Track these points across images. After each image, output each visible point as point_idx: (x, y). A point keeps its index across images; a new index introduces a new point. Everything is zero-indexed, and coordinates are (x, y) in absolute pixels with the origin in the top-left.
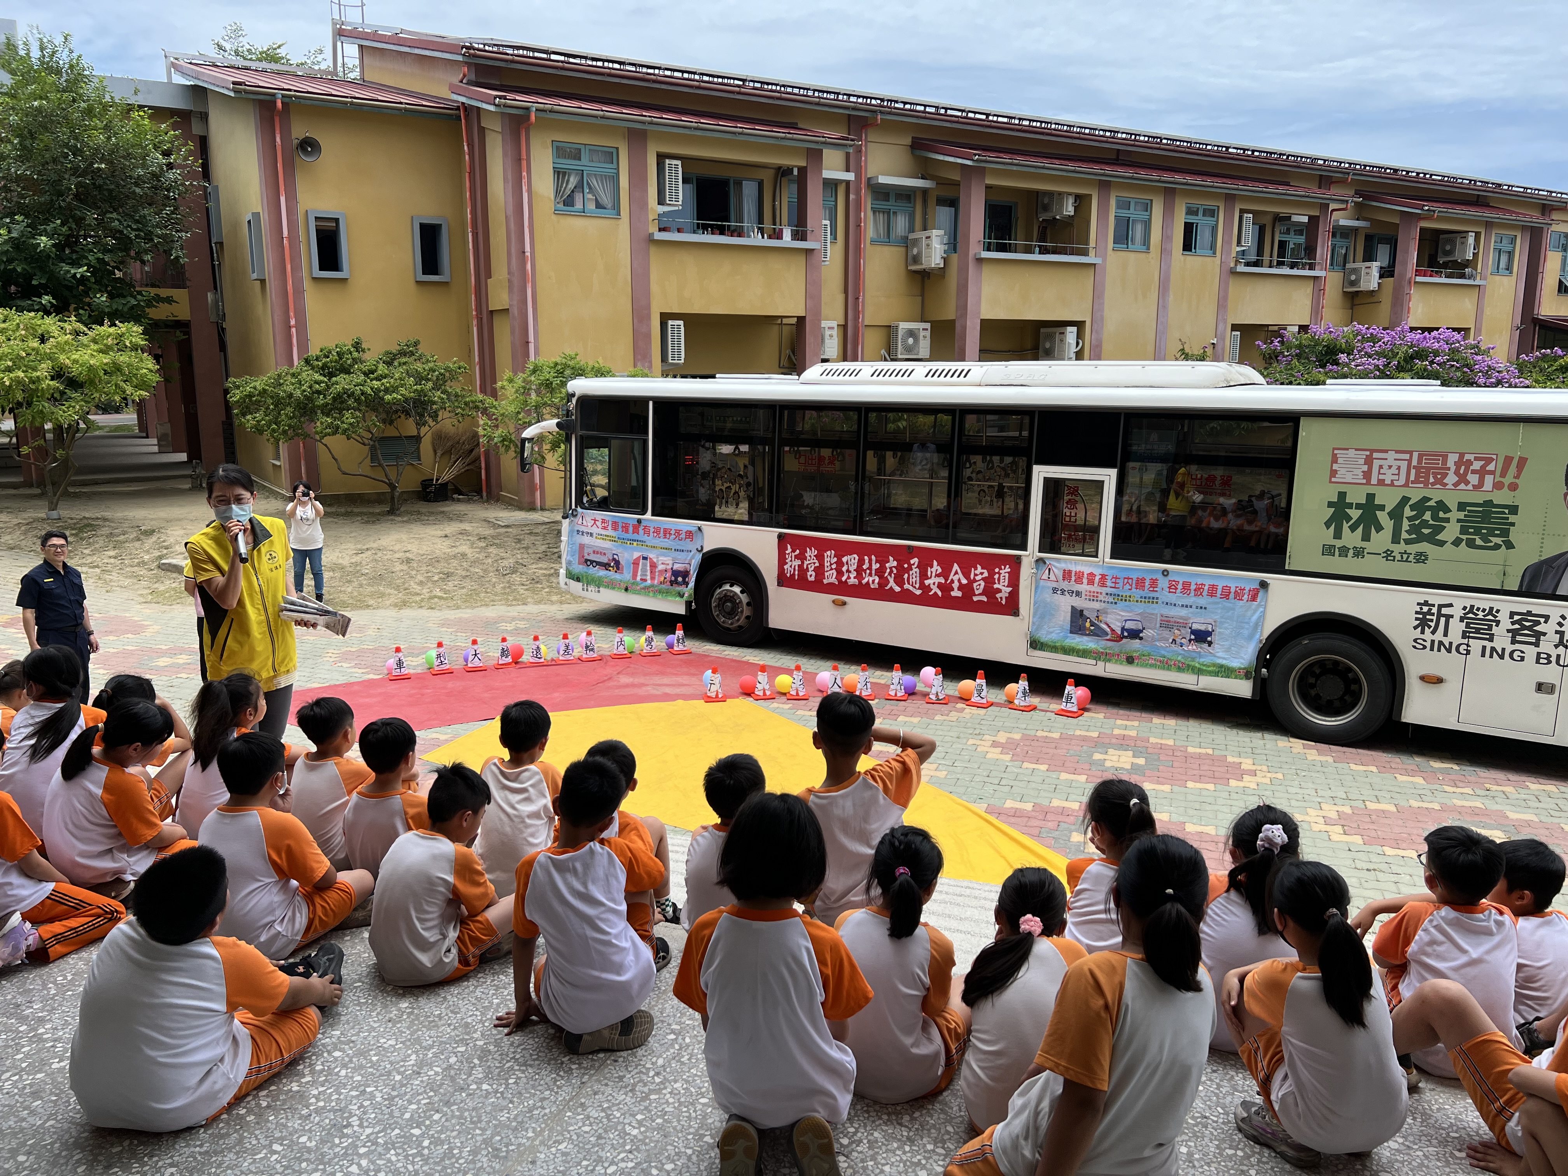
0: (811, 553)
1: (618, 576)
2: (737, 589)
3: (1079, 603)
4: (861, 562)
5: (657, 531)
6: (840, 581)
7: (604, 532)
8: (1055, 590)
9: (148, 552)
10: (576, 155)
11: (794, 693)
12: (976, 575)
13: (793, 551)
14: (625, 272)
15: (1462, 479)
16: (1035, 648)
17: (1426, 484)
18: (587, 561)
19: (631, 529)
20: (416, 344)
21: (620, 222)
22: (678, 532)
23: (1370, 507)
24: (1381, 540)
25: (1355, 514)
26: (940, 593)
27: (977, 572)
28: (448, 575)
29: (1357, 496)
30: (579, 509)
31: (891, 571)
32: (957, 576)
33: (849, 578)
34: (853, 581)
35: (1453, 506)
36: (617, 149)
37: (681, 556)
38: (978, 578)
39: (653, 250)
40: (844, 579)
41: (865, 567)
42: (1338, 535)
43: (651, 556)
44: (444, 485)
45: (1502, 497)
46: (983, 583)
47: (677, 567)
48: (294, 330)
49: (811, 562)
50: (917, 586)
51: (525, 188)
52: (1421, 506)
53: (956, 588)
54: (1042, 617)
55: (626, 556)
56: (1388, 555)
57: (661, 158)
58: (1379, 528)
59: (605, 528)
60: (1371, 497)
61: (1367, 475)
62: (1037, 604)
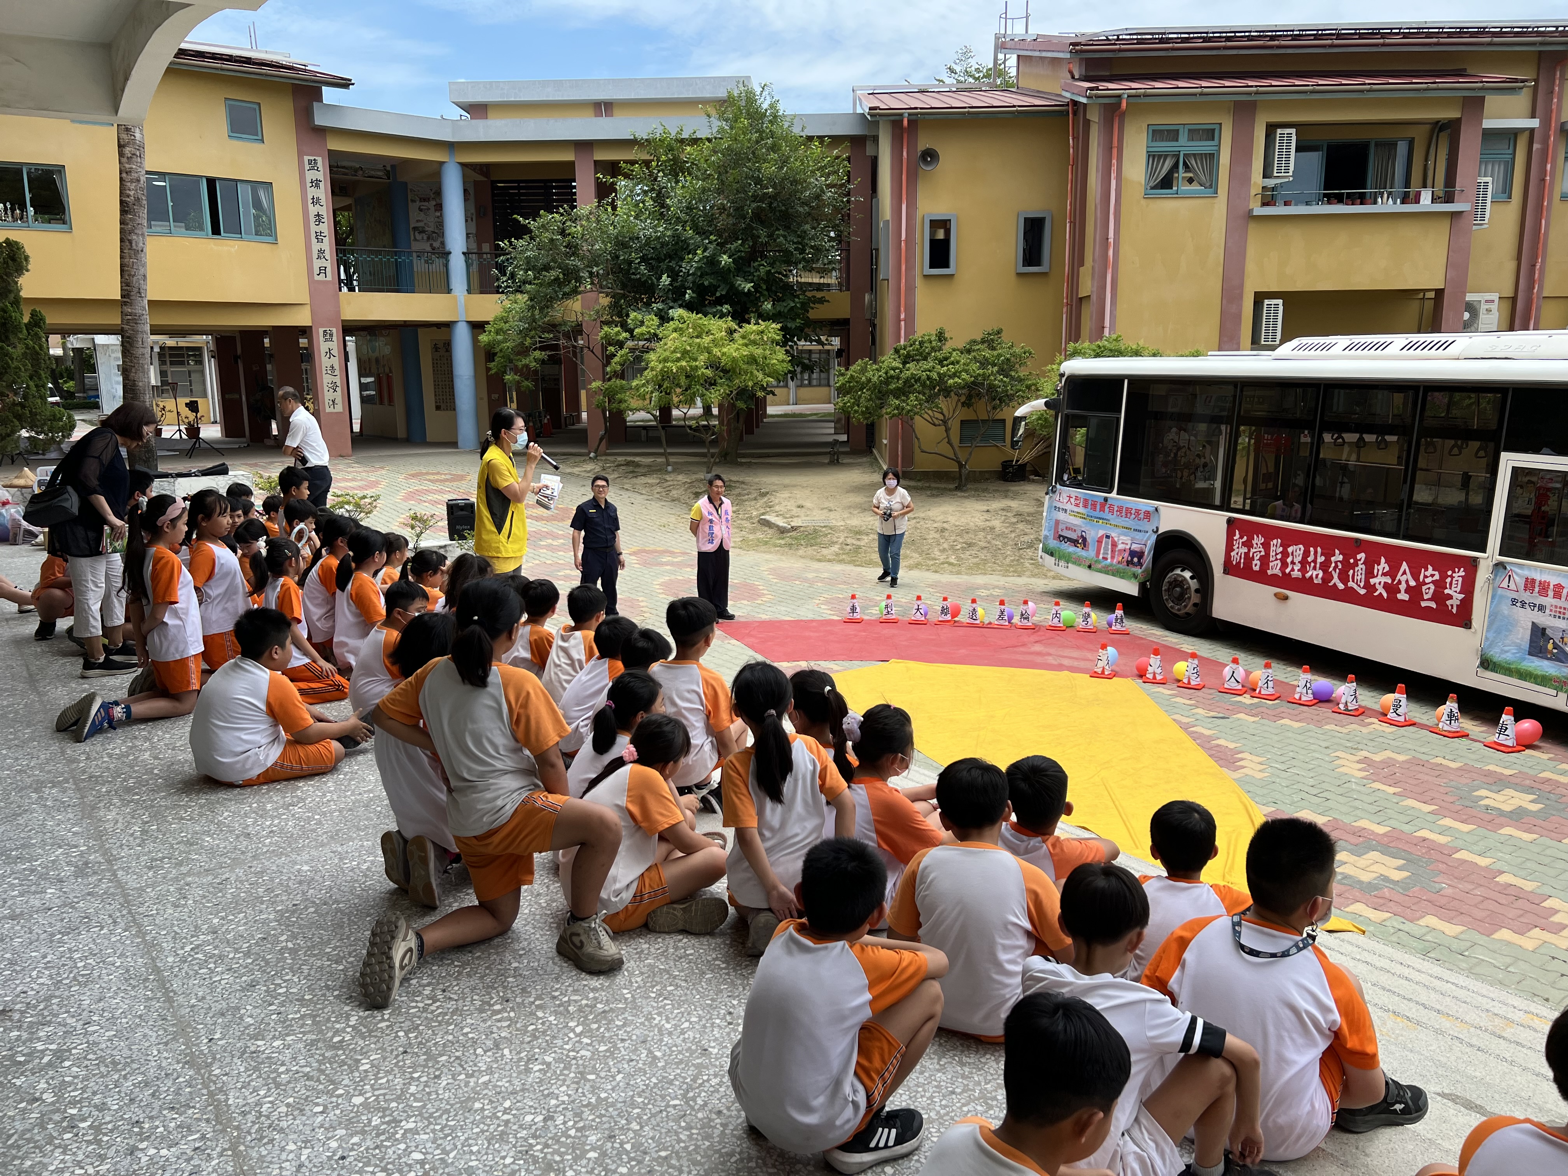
0: (1258, 540)
1: (1083, 553)
2: (1187, 574)
3: (1544, 620)
4: (1306, 554)
5: (1120, 509)
6: (1284, 573)
7: (1076, 509)
8: (1514, 602)
9: (757, 509)
10: (1172, 134)
11: (1186, 681)
12: (1426, 577)
13: (1241, 537)
14: (1217, 253)
16: (1486, 668)
18: (1060, 536)
19: (1098, 507)
20: (999, 332)
21: (1216, 200)
22: (1138, 512)
26: (1385, 595)
27: (1427, 573)
28: (970, 545)
30: (1058, 486)
31: (1336, 567)
32: (1405, 577)
33: (1293, 570)
34: (1296, 574)
36: (1220, 124)
37: (1139, 536)
38: (1428, 580)
39: (1252, 227)
40: (1287, 571)
41: (1310, 559)
43: (1113, 535)
44: (1023, 466)
46: (1432, 587)
47: (1135, 547)
48: (903, 323)
49: (1257, 551)
50: (1362, 584)
51: (1113, 175)
53: (1403, 591)
54: (1498, 632)
55: (1092, 534)
57: (1271, 129)
59: (1077, 505)
62: (1493, 617)
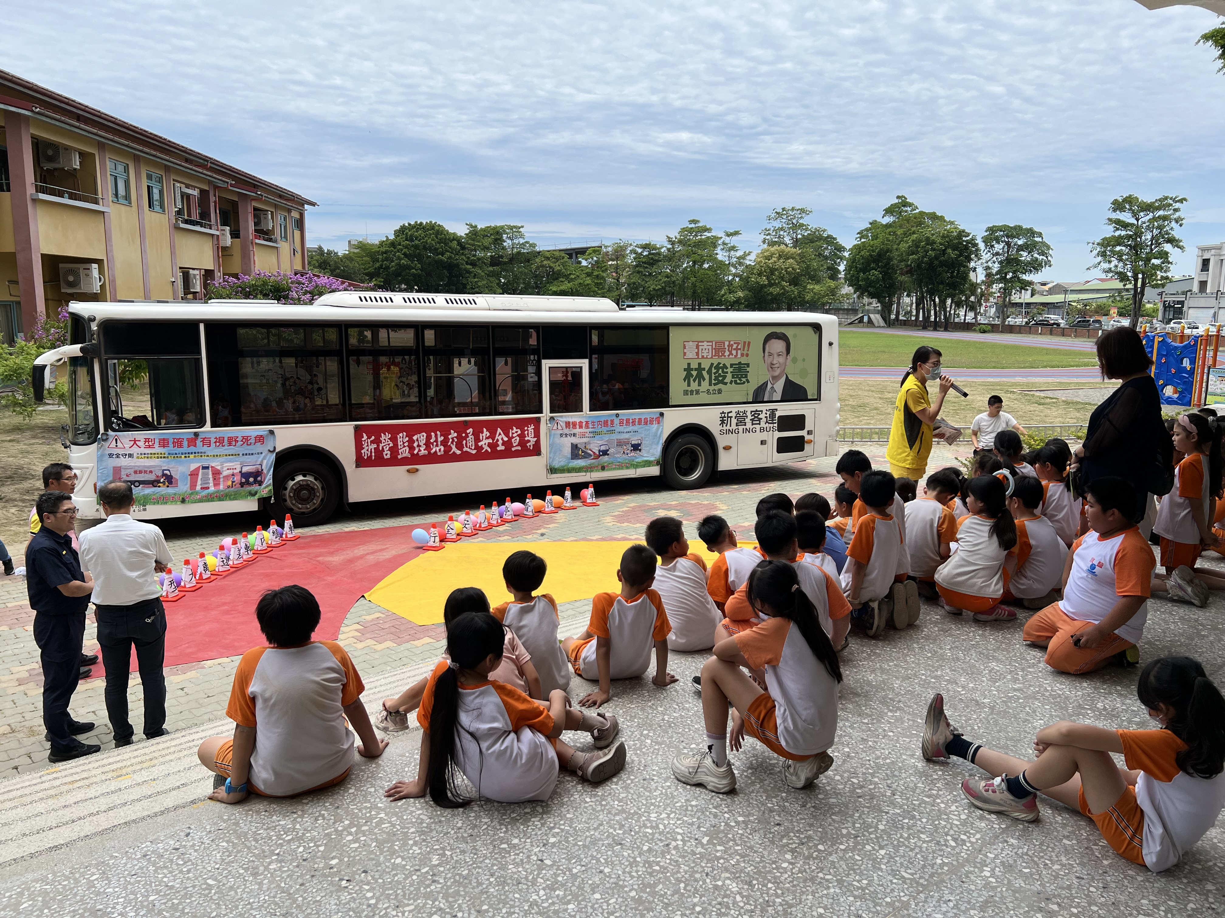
1: (171, 490)
3: (575, 440)
4: (429, 437)
5: (220, 440)
6: (412, 454)
7: (149, 451)
8: (561, 435)
13: (369, 438)
15: (731, 354)
16: (551, 473)
17: (719, 356)
19: (185, 443)
22: (245, 438)
23: (700, 369)
24: (705, 384)
25: (694, 373)
26: (489, 450)
27: (513, 432)
29: (694, 365)
30: (110, 433)
31: (453, 441)
32: (500, 437)
33: (420, 450)
34: (423, 452)
35: (729, 366)
37: (251, 459)
38: (514, 435)
40: (416, 452)
41: (432, 441)
42: (689, 385)
43: (213, 464)
45: (744, 360)
46: (518, 438)
47: (245, 470)
49: (386, 444)
50: (473, 448)
52: (717, 367)
53: (500, 445)
54: (555, 453)
55: (181, 470)
56: (708, 392)
58: (704, 380)
59: (149, 447)
60: (700, 364)
61: (697, 354)
62: (552, 446)
